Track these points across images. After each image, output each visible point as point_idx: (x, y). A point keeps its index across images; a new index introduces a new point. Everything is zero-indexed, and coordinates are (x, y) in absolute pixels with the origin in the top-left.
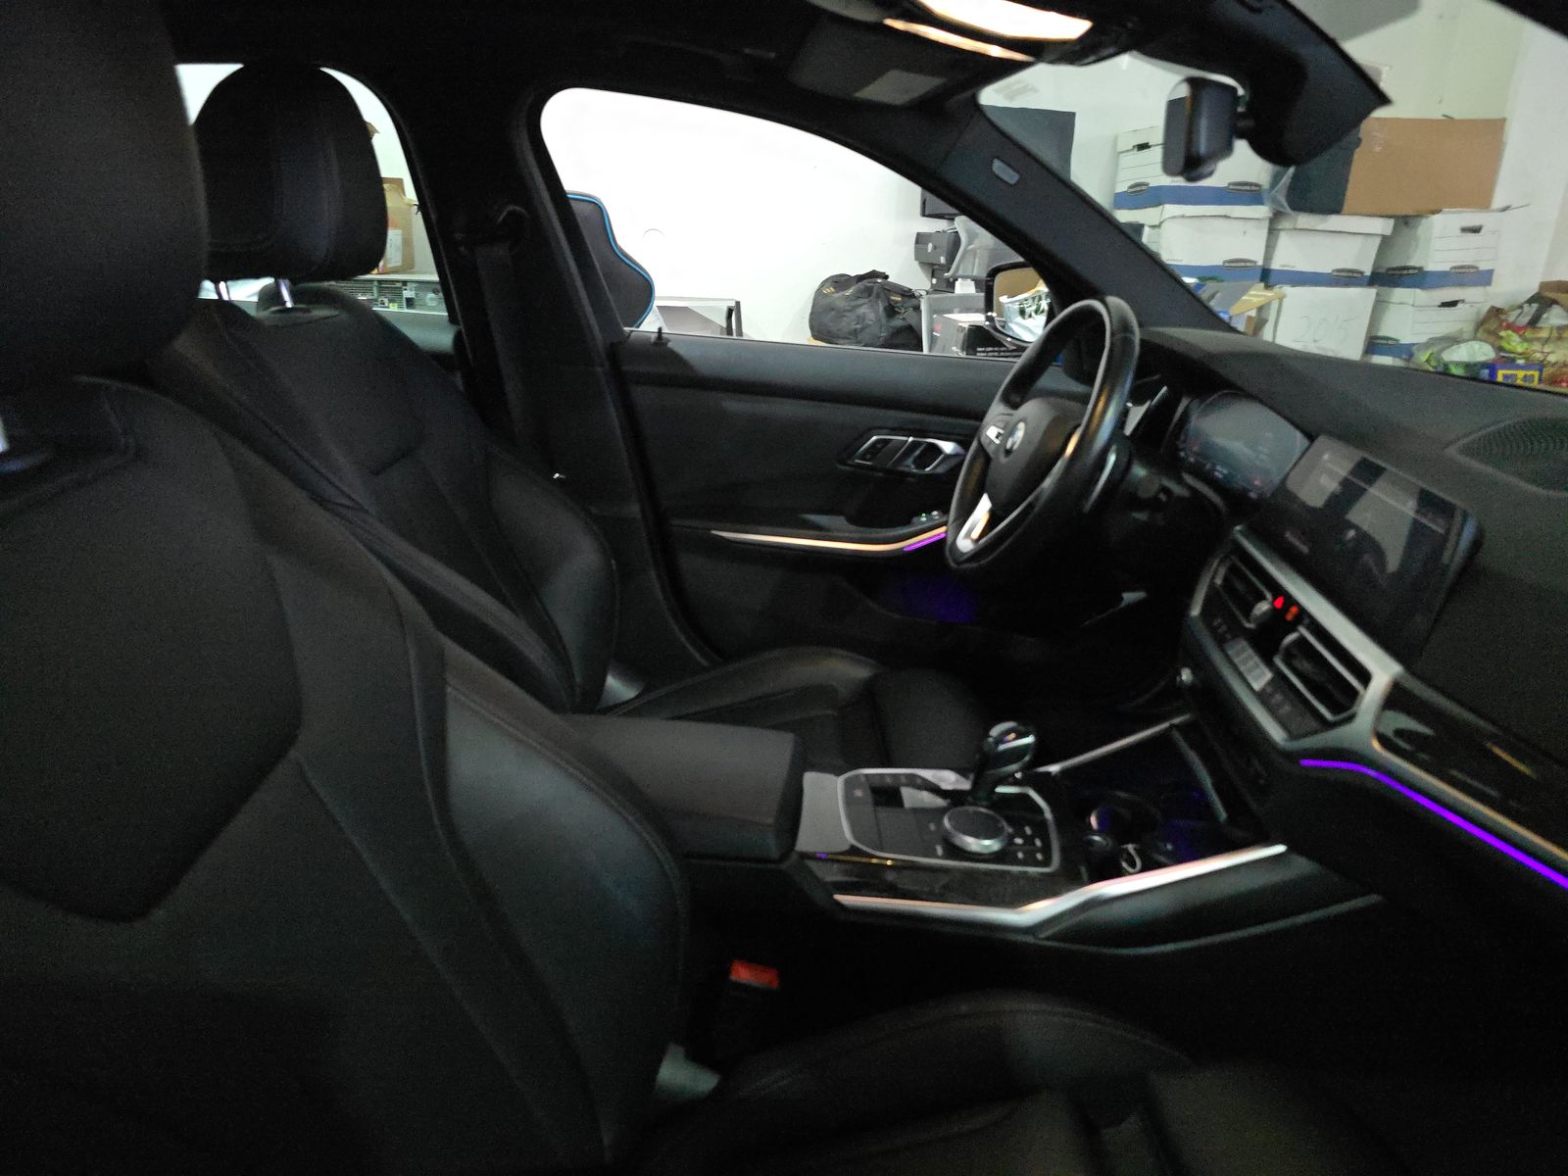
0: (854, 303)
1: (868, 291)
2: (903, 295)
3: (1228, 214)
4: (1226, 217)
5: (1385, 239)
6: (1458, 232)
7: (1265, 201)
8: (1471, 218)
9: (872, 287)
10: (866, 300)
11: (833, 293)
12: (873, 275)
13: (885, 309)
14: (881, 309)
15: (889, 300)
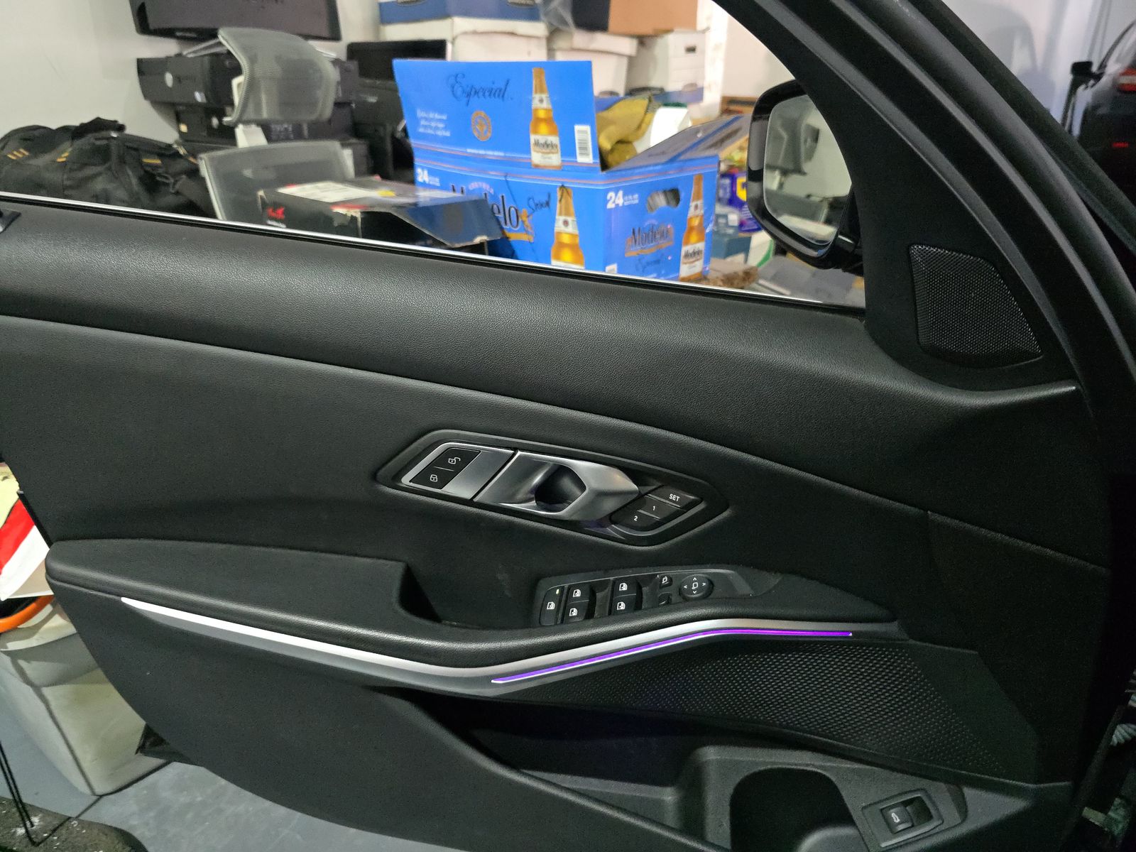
0: (80, 175)
1: (102, 154)
2: (160, 156)
3: (515, 31)
4: (512, 34)
5: (631, 59)
6: (683, 51)
7: (542, 17)
8: (690, 40)
9: (107, 148)
10: (99, 169)
11: (28, 158)
12: (98, 125)
13: (141, 179)
14: (134, 181)
15: (141, 164)
